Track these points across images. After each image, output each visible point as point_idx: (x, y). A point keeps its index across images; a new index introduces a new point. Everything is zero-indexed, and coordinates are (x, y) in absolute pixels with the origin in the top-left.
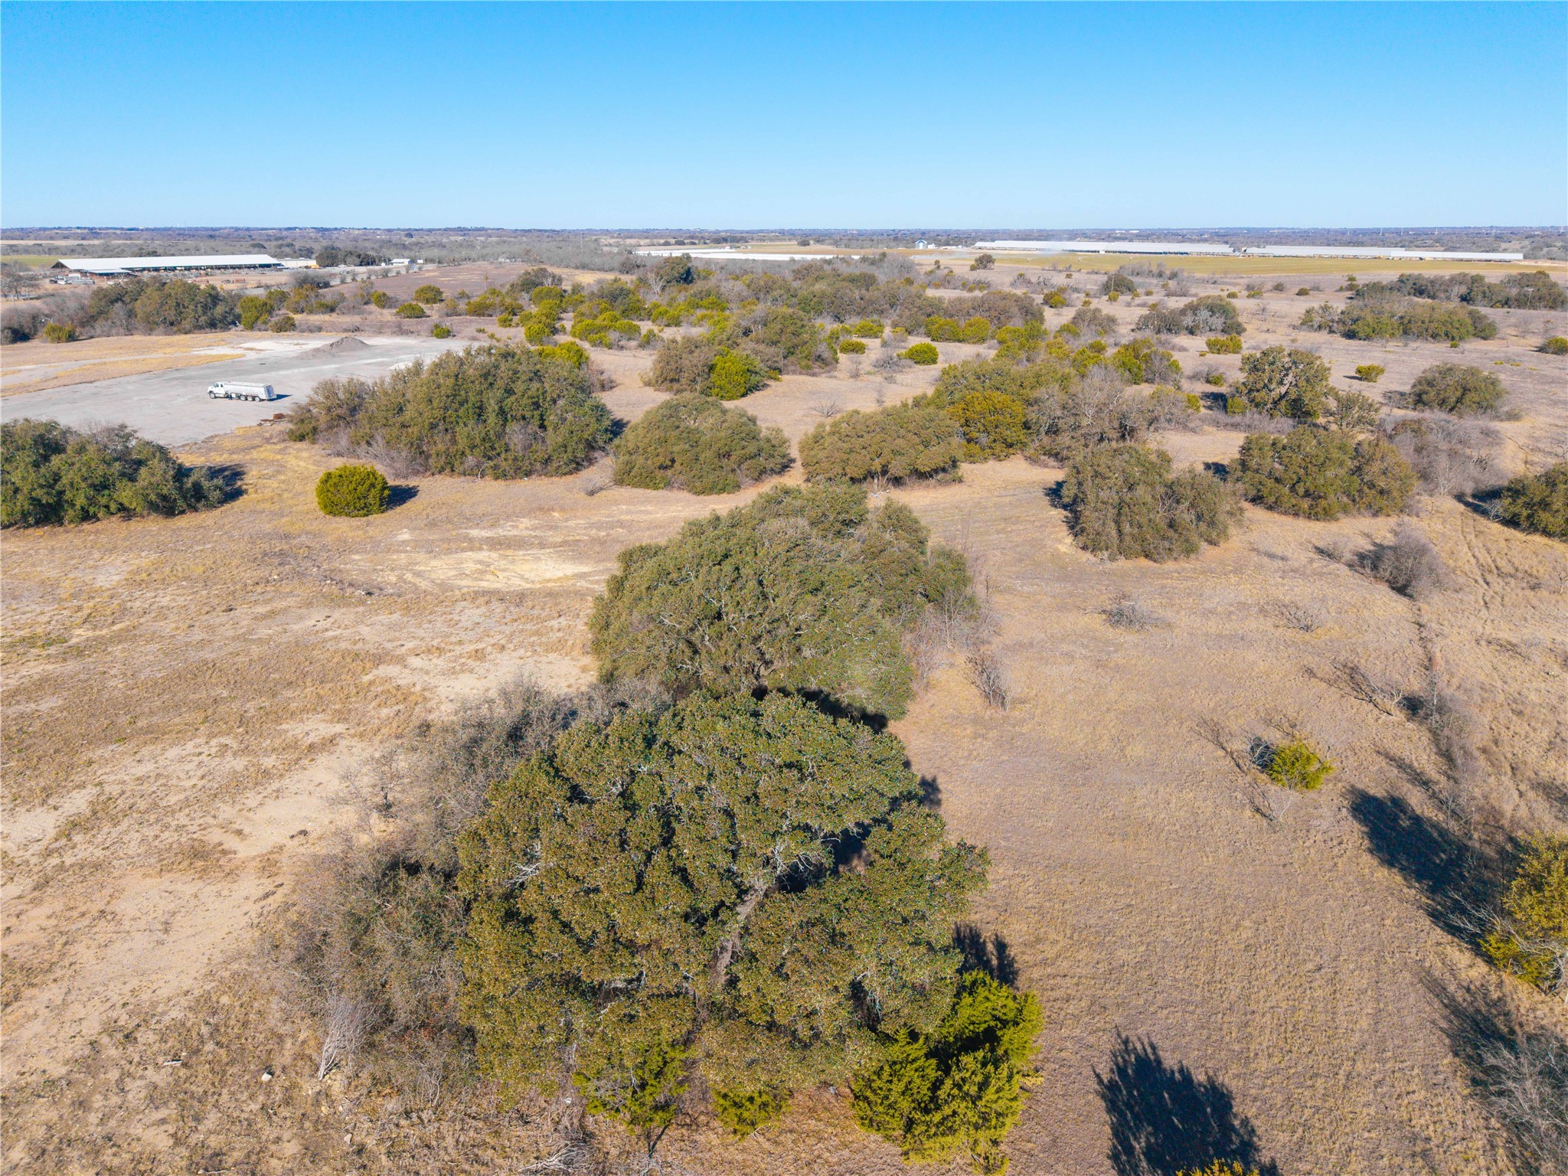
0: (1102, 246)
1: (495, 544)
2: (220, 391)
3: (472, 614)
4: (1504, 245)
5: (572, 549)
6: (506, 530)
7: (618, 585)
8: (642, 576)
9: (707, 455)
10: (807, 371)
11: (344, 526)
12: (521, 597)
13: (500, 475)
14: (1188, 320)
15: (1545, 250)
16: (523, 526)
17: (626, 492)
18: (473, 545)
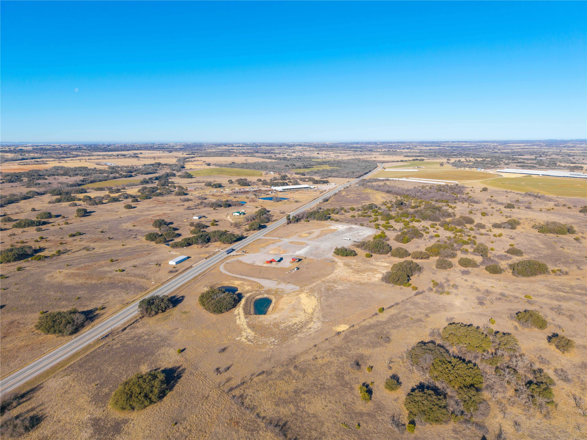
1: (381, 261)
2: (344, 238)
3: (382, 267)
5: (388, 263)
6: (381, 260)
7: (393, 266)
8: (395, 266)
9: (401, 254)
10: (417, 238)
11: (368, 259)
12: (385, 266)
13: (379, 254)
14: (503, 226)
16: (383, 260)
17: (392, 257)
18: (379, 261)
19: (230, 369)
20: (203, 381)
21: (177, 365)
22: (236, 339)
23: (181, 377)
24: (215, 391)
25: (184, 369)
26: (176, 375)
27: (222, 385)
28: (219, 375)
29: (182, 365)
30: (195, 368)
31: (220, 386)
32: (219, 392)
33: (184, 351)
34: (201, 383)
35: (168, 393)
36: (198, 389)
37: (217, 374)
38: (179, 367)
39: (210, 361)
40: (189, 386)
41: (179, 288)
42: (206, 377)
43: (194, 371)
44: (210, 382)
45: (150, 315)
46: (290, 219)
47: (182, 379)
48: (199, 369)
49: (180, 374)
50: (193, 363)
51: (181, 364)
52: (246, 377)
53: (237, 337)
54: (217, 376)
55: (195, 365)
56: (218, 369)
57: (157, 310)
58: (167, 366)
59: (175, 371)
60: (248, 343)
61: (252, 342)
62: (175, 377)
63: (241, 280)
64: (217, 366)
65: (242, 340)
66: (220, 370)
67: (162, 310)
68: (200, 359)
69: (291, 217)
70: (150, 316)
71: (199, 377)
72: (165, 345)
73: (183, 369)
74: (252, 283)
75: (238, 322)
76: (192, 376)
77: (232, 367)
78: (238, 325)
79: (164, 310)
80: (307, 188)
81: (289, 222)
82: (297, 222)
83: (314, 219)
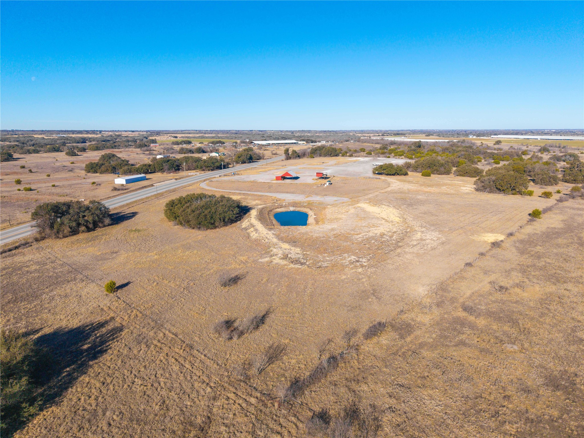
0: (539, 137)
11: (427, 177)
14: (563, 158)
19: (268, 320)
20: (181, 360)
21: (99, 318)
22: (260, 260)
23: (103, 352)
24: (232, 396)
25: (121, 329)
26: (85, 347)
27: (254, 371)
28: (235, 339)
29: (113, 318)
30: (152, 324)
31: (248, 378)
32: (253, 400)
33: (125, 288)
34: (176, 368)
35: (33, 416)
36: (164, 393)
37: (231, 338)
38: (101, 325)
39: (200, 304)
40: (128, 382)
41: (127, 204)
42: (191, 347)
43: (152, 333)
44: (208, 362)
45: (58, 234)
46: (289, 154)
47: (106, 357)
48: (167, 326)
49: (103, 343)
50: (148, 312)
51: (112, 315)
52: (330, 341)
53: (261, 257)
54: (229, 344)
55: (155, 317)
56: (229, 324)
57: (74, 224)
58: (64, 324)
59: (88, 336)
60: (292, 266)
61: (302, 264)
62: (82, 352)
63: (241, 195)
64: (225, 315)
65: (275, 261)
66: (236, 324)
67: (87, 227)
68: (171, 301)
69: (290, 152)
70: (58, 237)
71: (166, 349)
72: (75, 279)
73: (113, 329)
74: (260, 198)
75: (254, 235)
76: (143, 346)
77: (272, 316)
78: (256, 240)
79: (91, 226)
80: (294, 143)
81: (288, 158)
82: (298, 158)
83: (320, 156)
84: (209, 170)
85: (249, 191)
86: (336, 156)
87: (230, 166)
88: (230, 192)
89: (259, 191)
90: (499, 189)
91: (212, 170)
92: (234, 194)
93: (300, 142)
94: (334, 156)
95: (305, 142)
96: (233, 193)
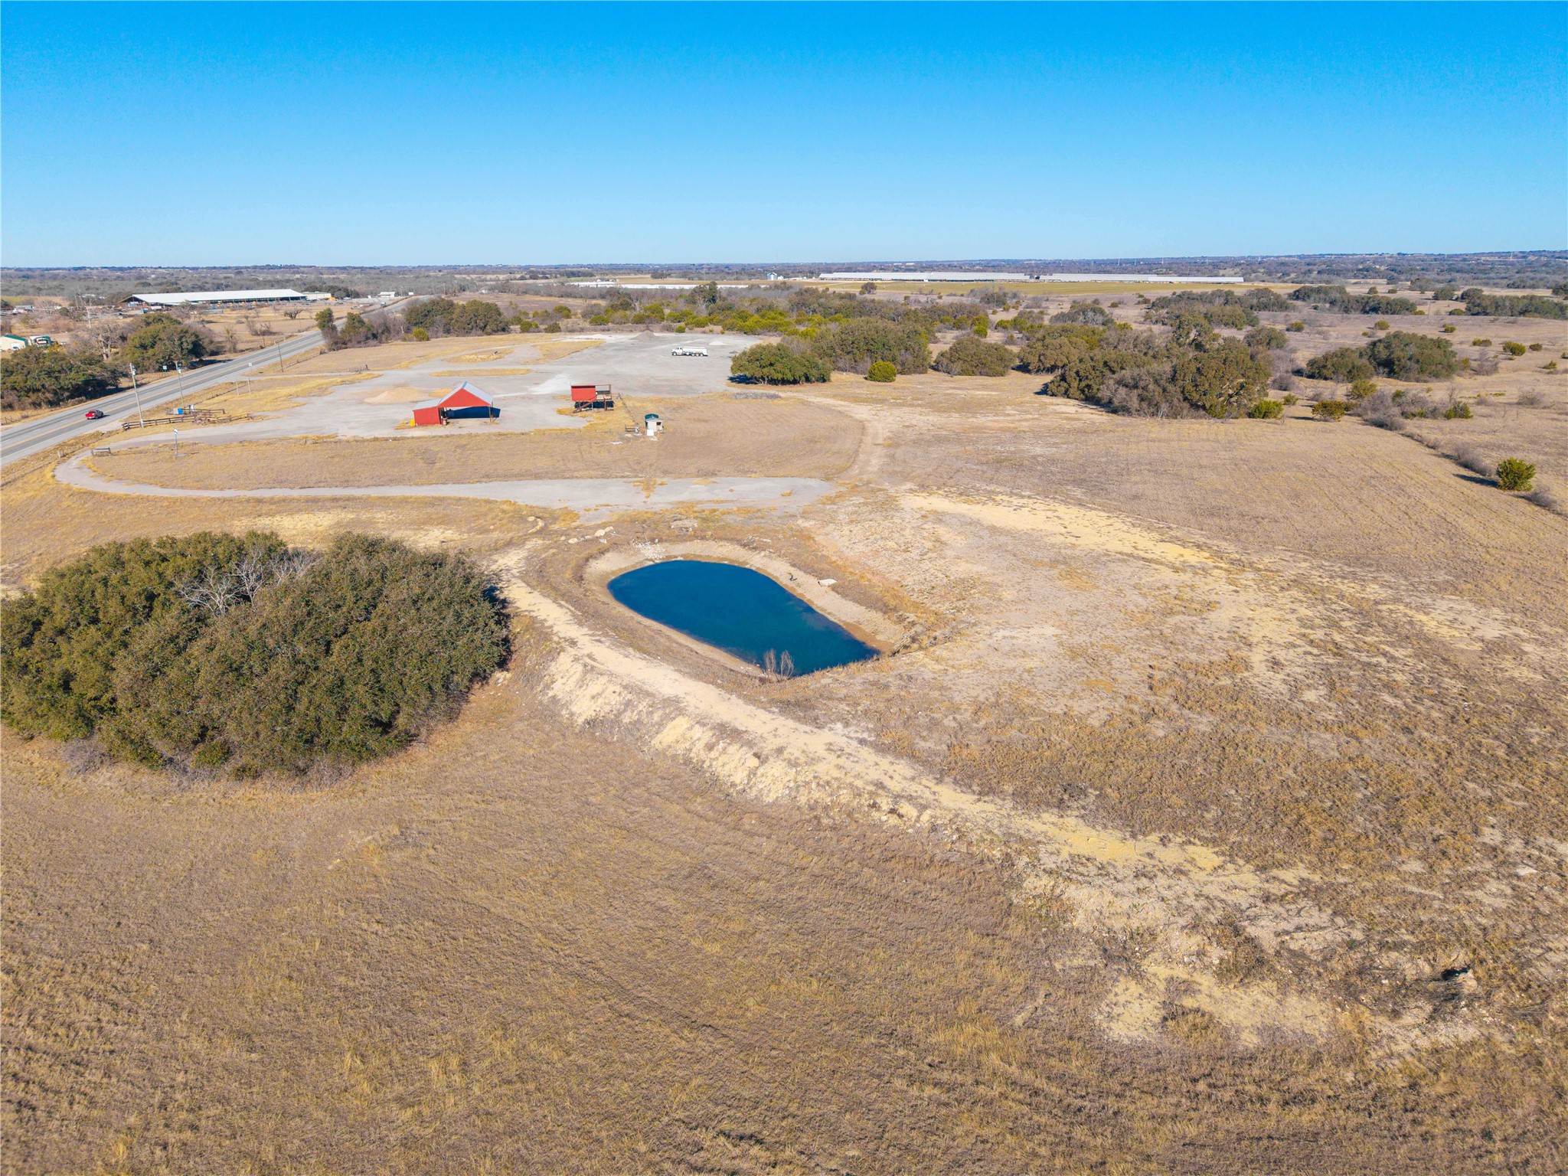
0: (925, 276)
2: (679, 352)
4: (1222, 272)
15: (1253, 275)
46: (334, 330)
80: (293, 299)
81: (338, 342)
82: (375, 342)
83: (448, 332)
84: (36, 405)
85: (346, 483)
86: (503, 330)
87: (124, 382)
88: (259, 501)
89: (393, 481)
90: (1195, 406)
91: (53, 404)
92: (285, 506)
93: (311, 296)
94: (495, 332)
95: (329, 295)
96: (272, 501)
